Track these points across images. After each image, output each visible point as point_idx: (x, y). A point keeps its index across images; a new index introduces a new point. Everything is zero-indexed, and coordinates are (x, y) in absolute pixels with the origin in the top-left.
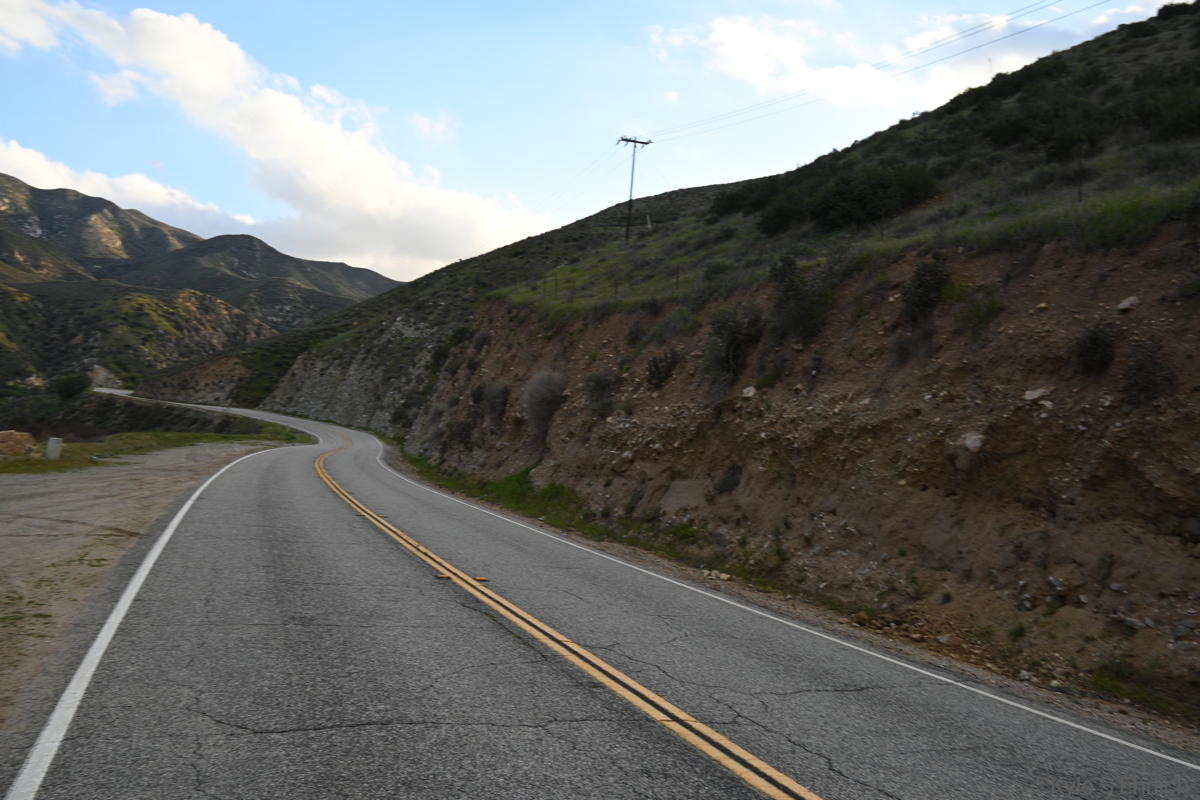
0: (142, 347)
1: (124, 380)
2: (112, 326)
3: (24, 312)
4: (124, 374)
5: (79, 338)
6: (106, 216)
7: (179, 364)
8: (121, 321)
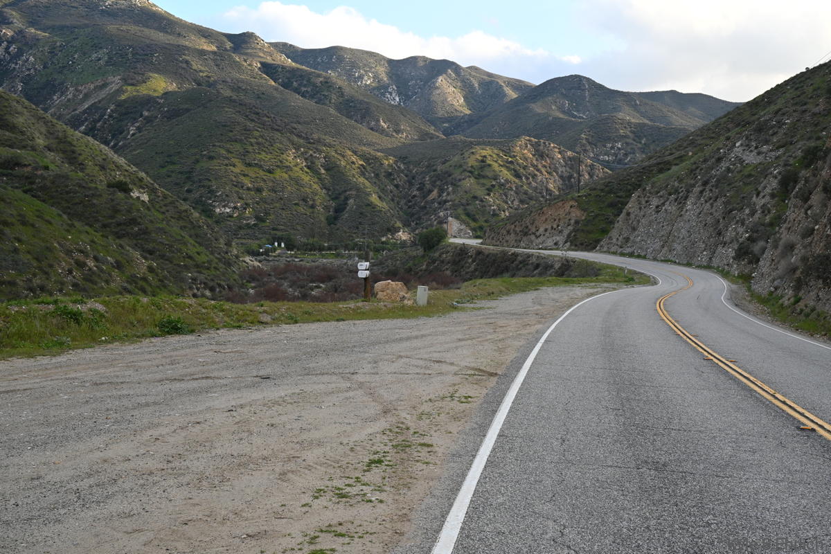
0: (487, 197)
1: (473, 230)
2: (460, 180)
3: (390, 174)
4: (473, 224)
5: (435, 192)
6: (449, 76)
7: (520, 211)
8: (468, 174)
